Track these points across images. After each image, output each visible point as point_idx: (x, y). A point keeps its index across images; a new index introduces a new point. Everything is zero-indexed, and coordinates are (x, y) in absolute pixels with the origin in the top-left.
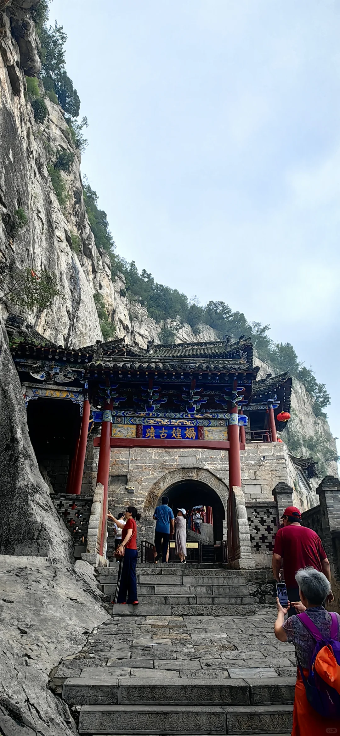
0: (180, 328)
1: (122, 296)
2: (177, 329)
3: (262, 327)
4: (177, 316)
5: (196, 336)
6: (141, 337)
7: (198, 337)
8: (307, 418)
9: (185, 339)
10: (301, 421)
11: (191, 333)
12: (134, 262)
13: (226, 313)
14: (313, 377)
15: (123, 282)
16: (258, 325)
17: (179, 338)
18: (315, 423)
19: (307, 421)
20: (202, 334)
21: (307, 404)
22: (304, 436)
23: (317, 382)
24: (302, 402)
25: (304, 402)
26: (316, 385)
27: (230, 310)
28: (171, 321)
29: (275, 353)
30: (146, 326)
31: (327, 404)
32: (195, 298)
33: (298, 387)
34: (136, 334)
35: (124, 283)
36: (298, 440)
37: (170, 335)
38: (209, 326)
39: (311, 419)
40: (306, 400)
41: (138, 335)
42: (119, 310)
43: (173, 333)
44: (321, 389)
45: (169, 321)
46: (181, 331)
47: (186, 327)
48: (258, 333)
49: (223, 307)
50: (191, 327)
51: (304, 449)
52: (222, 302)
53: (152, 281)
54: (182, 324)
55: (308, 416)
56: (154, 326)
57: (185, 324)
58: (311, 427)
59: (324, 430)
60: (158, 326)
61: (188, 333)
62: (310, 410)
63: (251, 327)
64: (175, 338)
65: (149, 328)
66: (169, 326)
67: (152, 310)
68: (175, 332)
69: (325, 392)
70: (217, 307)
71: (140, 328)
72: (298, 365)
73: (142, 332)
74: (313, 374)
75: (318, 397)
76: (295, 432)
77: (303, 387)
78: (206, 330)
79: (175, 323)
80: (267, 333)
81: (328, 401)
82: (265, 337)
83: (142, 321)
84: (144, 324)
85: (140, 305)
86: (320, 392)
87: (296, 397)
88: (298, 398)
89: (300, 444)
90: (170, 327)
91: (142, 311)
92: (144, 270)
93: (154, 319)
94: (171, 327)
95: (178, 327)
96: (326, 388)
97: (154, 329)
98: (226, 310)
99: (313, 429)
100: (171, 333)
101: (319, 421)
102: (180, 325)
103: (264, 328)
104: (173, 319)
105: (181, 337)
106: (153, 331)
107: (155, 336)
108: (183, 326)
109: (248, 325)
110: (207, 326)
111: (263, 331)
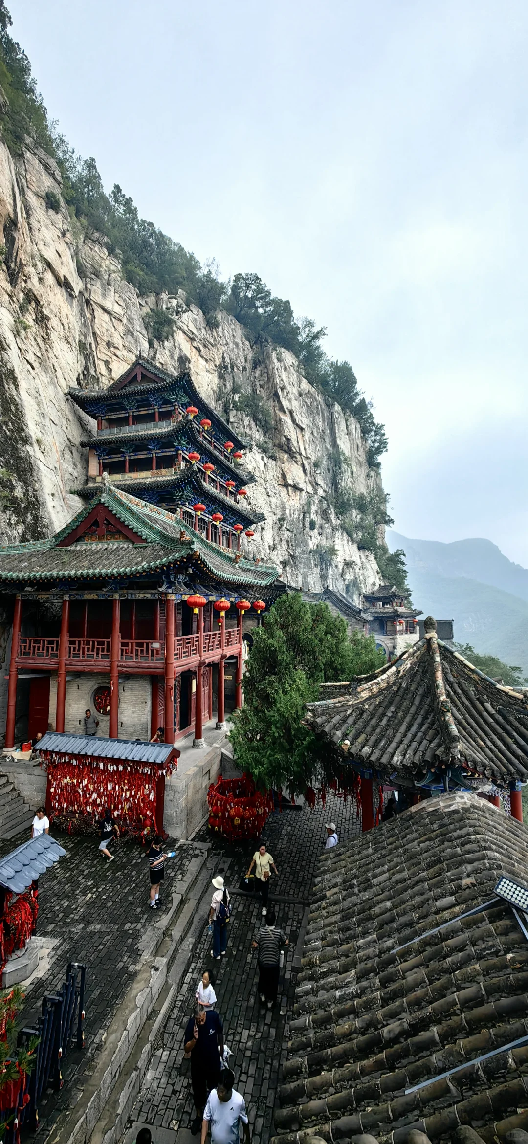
0: (184, 312)
1: (52, 208)
2: (178, 313)
3: (315, 330)
4: (180, 290)
5: (212, 331)
6: (106, 317)
7: (215, 334)
8: (359, 469)
9: (193, 333)
10: (352, 473)
11: (203, 325)
12: (93, 160)
13: (261, 298)
14: (371, 414)
15: (55, 179)
16: (309, 324)
17: (181, 329)
18: (367, 476)
19: (359, 473)
20: (220, 328)
21: (361, 449)
22: (354, 493)
23: (376, 421)
24: (356, 448)
25: (358, 447)
26: (373, 424)
27: (270, 294)
28: (169, 298)
29: (326, 375)
30: (117, 295)
31: (382, 451)
32: (212, 263)
33: (353, 426)
34: (95, 307)
35: (59, 183)
36: (348, 500)
37: (165, 321)
38: (233, 318)
39: (364, 470)
40: (360, 445)
41: (100, 311)
42: (41, 237)
43: (171, 319)
44: (379, 430)
45: (164, 296)
46: (185, 316)
47: (195, 311)
48: (308, 340)
49: (258, 287)
50: (204, 313)
51: (355, 512)
52: (257, 278)
53: (131, 211)
54: (188, 305)
55: (361, 466)
56: (136, 300)
57: (193, 307)
58: (363, 481)
59: (377, 485)
60: (143, 303)
61: (198, 323)
62: (363, 458)
63: (298, 328)
64: (174, 328)
65: (125, 300)
66: (164, 306)
67: (130, 267)
68: (174, 317)
69: (384, 434)
70: (248, 286)
71: (104, 295)
72: (357, 394)
73: (109, 304)
74: (372, 410)
75: (374, 441)
76: (345, 489)
77: (358, 426)
78: (228, 322)
79: (174, 302)
80: (321, 342)
81: (385, 447)
82: (318, 347)
83: (109, 284)
84: (113, 290)
85: (105, 251)
86: (376, 434)
87: (349, 440)
88: (352, 442)
89: (350, 505)
90: (166, 308)
91: (110, 265)
92: (117, 187)
93: (134, 287)
94: (168, 309)
95: (180, 310)
96: (386, 430)
97: (134, 304)
98: (262, 293)
99: (364, 483)
100: (168, 318)
101: (372, 474)
102: (185, 307)
103: (318, 333)
104: (173, 294)
105: (185, 328)
106: (133, 309)
107: (136, 317)
108: (190, 310)
109: (295, 324)
110: (230, 317)
111: (316, 337)
